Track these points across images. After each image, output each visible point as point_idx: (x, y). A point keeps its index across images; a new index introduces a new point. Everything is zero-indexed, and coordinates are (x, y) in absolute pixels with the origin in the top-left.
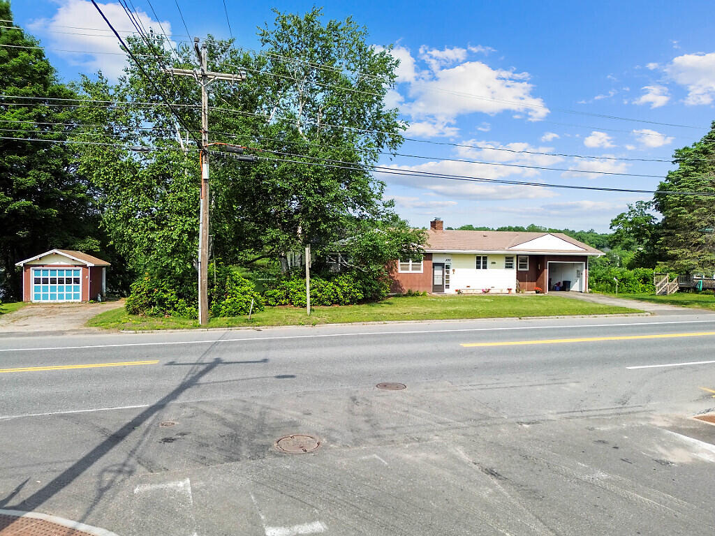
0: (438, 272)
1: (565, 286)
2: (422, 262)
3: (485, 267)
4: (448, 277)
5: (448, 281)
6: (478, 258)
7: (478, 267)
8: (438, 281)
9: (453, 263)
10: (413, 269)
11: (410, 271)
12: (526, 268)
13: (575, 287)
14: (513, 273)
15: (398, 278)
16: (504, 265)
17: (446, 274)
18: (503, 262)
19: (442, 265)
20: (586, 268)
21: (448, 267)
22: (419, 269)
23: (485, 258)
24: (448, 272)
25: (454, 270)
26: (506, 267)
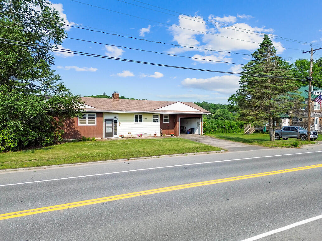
0: (109, 125)
1: (192, 131)
2: (96, 118)
3: (141, 121)
4: (116, 127)
5: (116, 130)
6: (136, 116)
7: (136, 121)
8: (109, 130)
9: (119, 119)
10: (89, 123)
11: (87, 124)
12: (168, 121)
13: (197, 132)
14: (158, 124)
15: (78, 129)
16: (153, 120)
17: (114, 126)
18: (152, 118)
19: (112, 120)
20: (202, 121)
21: (116, 121)
22: (94, 123)
23: (140, 116)
24: (116, 125)
25: (120, 123)
26: (154, 121)
